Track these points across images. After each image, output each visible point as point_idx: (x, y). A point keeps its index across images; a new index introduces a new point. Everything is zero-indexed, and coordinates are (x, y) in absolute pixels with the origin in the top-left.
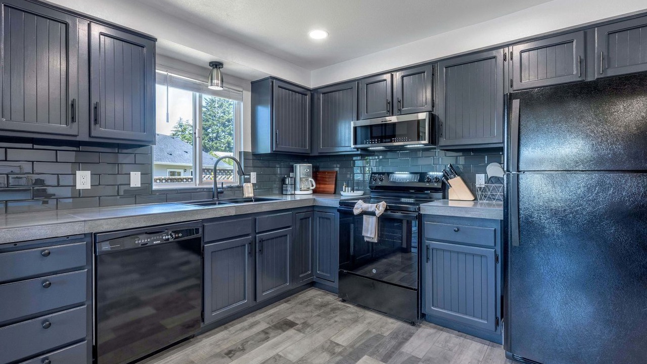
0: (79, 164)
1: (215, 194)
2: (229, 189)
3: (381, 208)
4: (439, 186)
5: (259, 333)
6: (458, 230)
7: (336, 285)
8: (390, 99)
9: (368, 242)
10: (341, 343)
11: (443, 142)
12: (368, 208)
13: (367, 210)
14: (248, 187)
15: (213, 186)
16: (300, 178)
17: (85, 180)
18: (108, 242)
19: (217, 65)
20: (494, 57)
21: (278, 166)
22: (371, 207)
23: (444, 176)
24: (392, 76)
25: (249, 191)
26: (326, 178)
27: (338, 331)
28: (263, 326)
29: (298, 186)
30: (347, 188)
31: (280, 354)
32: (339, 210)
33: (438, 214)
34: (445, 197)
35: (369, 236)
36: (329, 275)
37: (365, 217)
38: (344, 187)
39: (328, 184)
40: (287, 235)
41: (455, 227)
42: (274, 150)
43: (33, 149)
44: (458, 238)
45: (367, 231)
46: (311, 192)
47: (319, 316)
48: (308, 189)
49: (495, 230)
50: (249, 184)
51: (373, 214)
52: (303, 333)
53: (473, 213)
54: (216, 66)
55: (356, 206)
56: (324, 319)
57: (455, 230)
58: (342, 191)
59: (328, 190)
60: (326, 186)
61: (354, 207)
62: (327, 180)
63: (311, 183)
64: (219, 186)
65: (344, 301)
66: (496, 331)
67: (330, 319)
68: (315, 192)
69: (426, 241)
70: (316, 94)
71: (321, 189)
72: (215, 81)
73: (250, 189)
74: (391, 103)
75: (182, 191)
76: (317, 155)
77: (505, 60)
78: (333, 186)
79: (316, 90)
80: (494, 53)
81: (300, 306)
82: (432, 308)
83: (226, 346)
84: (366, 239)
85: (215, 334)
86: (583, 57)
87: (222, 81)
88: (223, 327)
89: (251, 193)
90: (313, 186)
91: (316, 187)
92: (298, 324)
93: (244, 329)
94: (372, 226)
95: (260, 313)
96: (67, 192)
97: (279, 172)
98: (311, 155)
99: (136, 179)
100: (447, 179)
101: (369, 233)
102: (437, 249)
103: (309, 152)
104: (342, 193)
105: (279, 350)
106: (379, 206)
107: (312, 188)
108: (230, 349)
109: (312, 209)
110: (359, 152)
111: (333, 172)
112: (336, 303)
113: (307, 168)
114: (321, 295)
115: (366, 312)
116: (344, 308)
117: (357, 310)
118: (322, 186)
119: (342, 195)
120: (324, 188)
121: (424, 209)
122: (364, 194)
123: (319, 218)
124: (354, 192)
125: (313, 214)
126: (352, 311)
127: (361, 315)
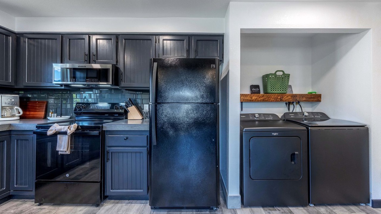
3: (72, 129)
4: (123, 111)
6: (127, 138)
7: (33, 193)
8: (87, 52)
9: (62, 155)
11: (123, 84)
12: (61, 129)
13: (61, 131)
20: (150, 40)
22: (64, 128)
23: (126, 105)
24: (89, 37)
26: (37, 106)
30: (53, 114)
32: (34, 133)
33: (115, 130)
34: (127, 118)
35: (62, 150)
36: (27, 186)
37: (59, 136)
38: (50, 113)
39: (39, 111)
41: (125, 137)
44: (127, 143)
45: (61, 147)
46: (18, 118)
48: (13, 116)
49: (147, 136)
51: (65, 133)
53: (136, 127)
55: (51, 128)
57: (125, 139)
58: (49, 116)
59: (38, 116)
60: (36, 113)
61: (49, 129)
62: (37, 108)
65: (40, 205)
66: (147, 194)
68: (22, 118)
69: (107, 148)
70: (22, 38)
74: (96, 55)
76: (23, 87)
77: (156, 42)
78: (43, 113)
79: (22, 34)
80: (150, 37)
82: (111, 191)
84: (60, 153)
86: (188, 49)
90: (19, 113)
91: (23, 114)
94: (65, 142)
98: (16, 87)
100: (127, 107)
101: (62, 148)
102: (114, 152)
103: (13, 84)
104: (49, 118)
106: (71, 127)
107: (18, 115)
109: (8, 133)
110: (63, 88)
111: (43, 102)
112: (32, 209)
113: (12, 98)
114: (16, 206)
115: (59, 209)
116: (38, 211)
117: (51, 209)
118: (32, 113)
119: (49, 120)
120: (34, 114)
121: (106, 127)
122: (70, 118)
123: (17, 140)
124: (61, 117)
125: (10, 137)
126: (46, 211)
127: (54, 213)
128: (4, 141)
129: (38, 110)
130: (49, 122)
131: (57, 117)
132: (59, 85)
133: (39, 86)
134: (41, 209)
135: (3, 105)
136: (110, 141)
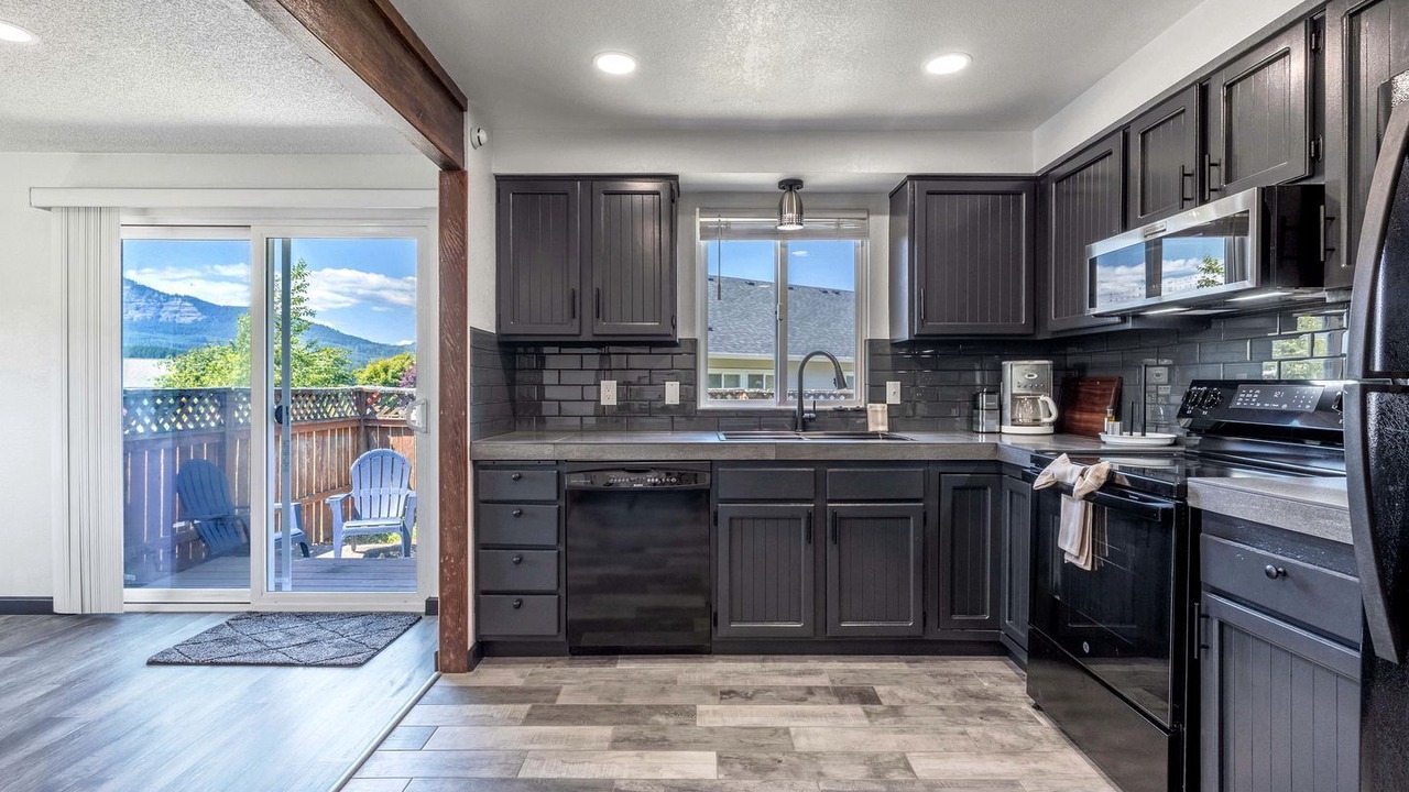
0: (604, 371)
1: (800, 422)
2: (836, 414)
3: (1087, 480)
5: (799, 688)
6: (1284, 572)
9: (1073, 568)
10: (915, 770)
11: (1341, 273)
12: (1065, 475)
13: (1063, 481)
14: (877, 411)
15: (796, 407)
16: (1012, 395)
17: (610, 393)
18: (581, 474)
19: (792, 185)
21: (977, 367)
24: (1204, 92)
25: (878, 420)
26: (1096, 395)
27: (941, 749)
28: (822, 681)
29: (1007, 414)
31: (792, 731)
33: (1229, 513)
35: (1069, 548)
37: (1064, 499)
38: (1106, 421)
39: (1099, 412)
40: (908, 518)
42: (916, 333)
43: (560, 354)
45: (1067, 538)
46: (1050, 430)
47: (941, 709)
48: (1036, 422)
50: (879, 407)
52: (871, 721)
54: (791, 187)
55: (1047, 468)
56: (944, 718)
57: (1268, 573)
59: (1096, 426)
60: (1094, 416)
62: (1097, 399)
63: (1048, 408)
64: (808, 406)
65: (1037, 707)
67: (956, 723)
68: (1056, 429)
69: (1204, 593)
71: (1082, 425)
72: (788, 215)
73: (880, 415)
75: (741, 414)
76: (1050, 337)
79: (1046, 175)
81: (931, 679)
83: (731, 683)
84: (1066, 557)
85: (741, 661)
87: (800, 212)
88: (762, 657)
89: (883, 424)
90: (1050, 415)
91: (1061, 419)
92: (880, 703)
93: (783, 673)
94: (1075, 524)
95: (839, 661)
96: (589, 408)
97: (978, 381)
98: (1037, 338)
99: (672, 393)
101: (1069, 541)
102: (1232, 627)
103: (1030, 330)
104: (1102, 436)
105: (792, 724)
106: (1087, 474)
107: (1046, 420)
108: (734, 689)
109: (993, 469)
110: (1129, 325)
111: (1111, 381)
112: (1016, 706)
113: (1033, 371)
114: (1002, 677)
115: (1065, 750)
116: (1022, 719)
117: (1047, 737)
118: (1086, 416)
119: (1104, 443)
120: (1087, 422)
121: (1197, 495)
122: (1176, 443)
123: (1011, 493)
124: (1144, 435)
125: (1001, 479)
126: (1034, 734)
127: (1046, 750)
128: (985, 488)
129: (1097, 409)
130: (1103, 448)
131: (1121, 434)
132: (1117, 319)
133: (1080, 329)
134: (1032, 720)
135: (1014, 392)
136: (1221, 564)
